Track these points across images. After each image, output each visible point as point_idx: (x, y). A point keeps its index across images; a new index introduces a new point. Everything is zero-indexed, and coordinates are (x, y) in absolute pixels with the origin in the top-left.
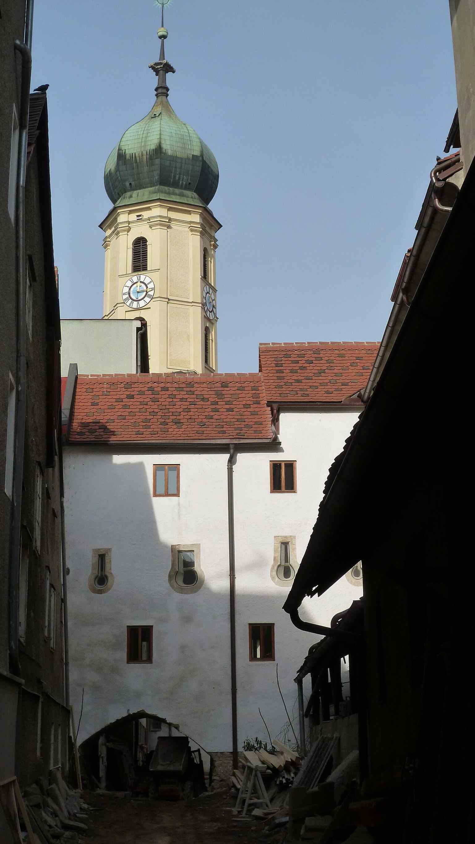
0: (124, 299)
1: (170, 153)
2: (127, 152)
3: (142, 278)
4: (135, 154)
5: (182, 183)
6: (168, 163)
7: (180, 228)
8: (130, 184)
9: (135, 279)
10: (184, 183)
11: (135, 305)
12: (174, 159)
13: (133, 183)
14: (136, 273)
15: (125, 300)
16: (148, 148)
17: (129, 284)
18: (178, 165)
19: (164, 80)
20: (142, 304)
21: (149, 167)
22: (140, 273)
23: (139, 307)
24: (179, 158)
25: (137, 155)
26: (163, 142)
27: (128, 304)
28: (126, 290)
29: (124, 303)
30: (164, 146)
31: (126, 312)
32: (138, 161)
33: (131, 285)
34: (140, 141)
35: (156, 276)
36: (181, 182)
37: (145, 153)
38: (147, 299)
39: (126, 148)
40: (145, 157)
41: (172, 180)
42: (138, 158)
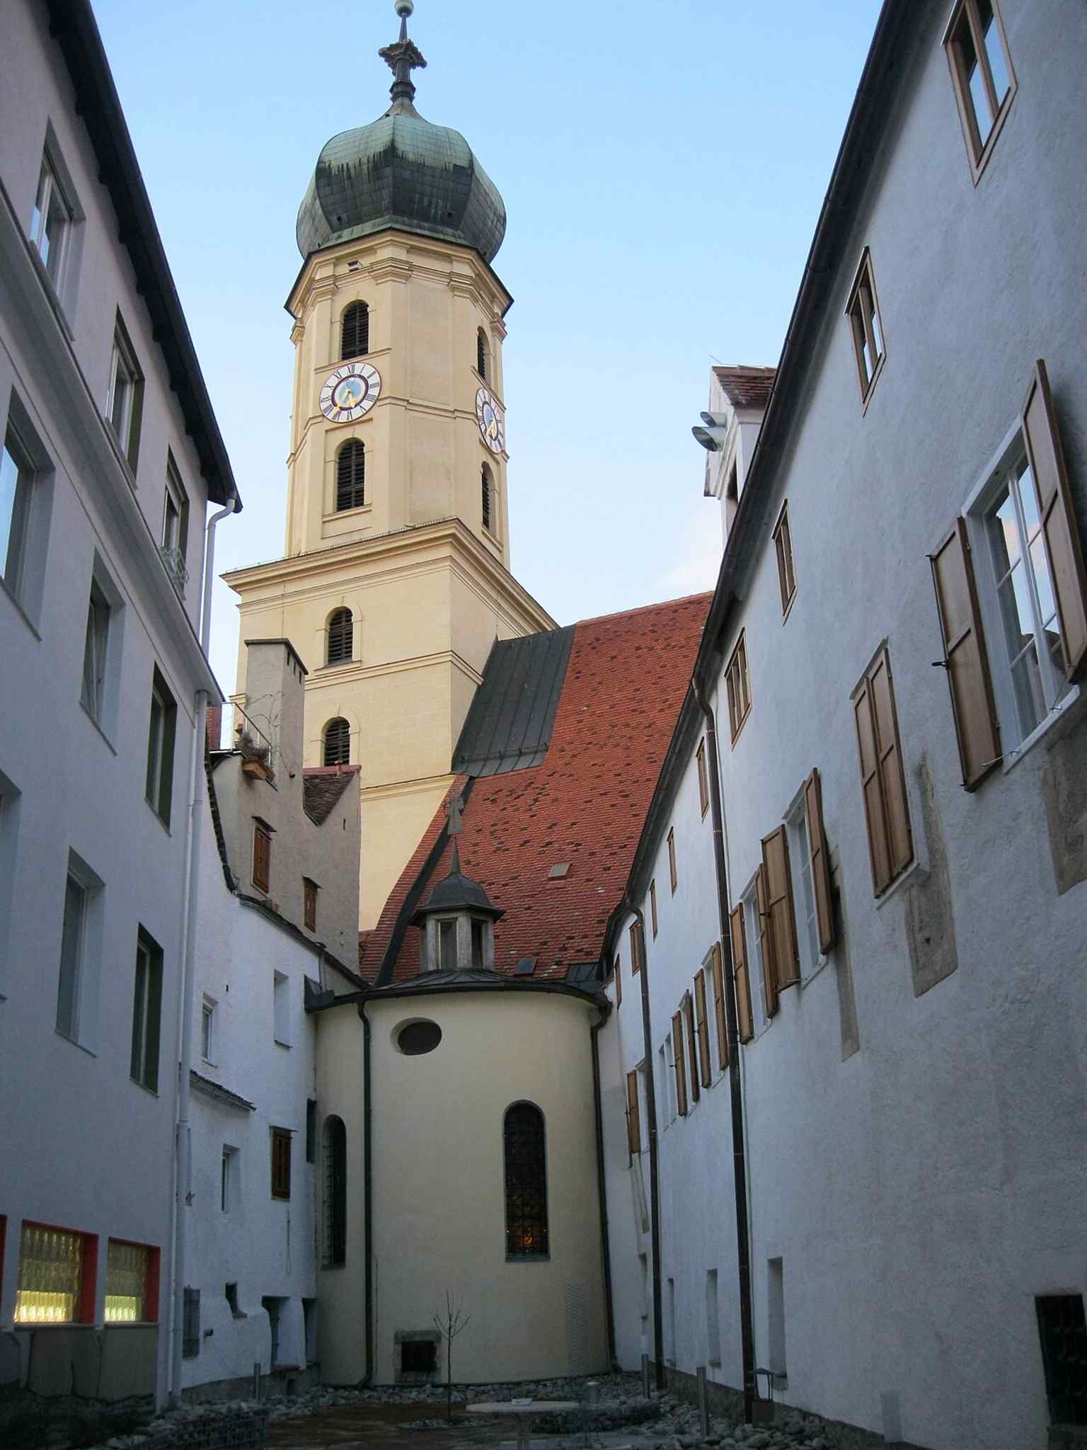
0: (322, 408)
1: (411, 157)
2: (334, 164)
3: (358, 368)
4: (347, 164)
5: (436, 212)
6: (407, 174)
7: (431, 285)
8: (339, 219)
9: (344, 372)
10: (440, 213)
11: (344, 417)
12: (420, 167)
13: (344, 216)
14: (347, 362)
15: (325, 410)
16: (371, 152)
17: (333, 381)
18: (428, 179)
19: (406, 75)
20: (356, 413)
21: (372, 184)
22: (353, 360)
23: (350, 419)
24: (428, 167)
25: (351, 165)
26: (398, 139)
27: (330, 417)
28: (327, 393)
29: (324, 416)
30: (401, 146)
31: (326, 431)
32: (353, 175)
33: (337, 382)
34: (358, 144)
35: (383, 362)
36: (433, 211)
37: (365, 160)
38: (367, 404)
39: (332, 158)
40: (365, 167)
41: (416, 207)
42: (352, 171)
